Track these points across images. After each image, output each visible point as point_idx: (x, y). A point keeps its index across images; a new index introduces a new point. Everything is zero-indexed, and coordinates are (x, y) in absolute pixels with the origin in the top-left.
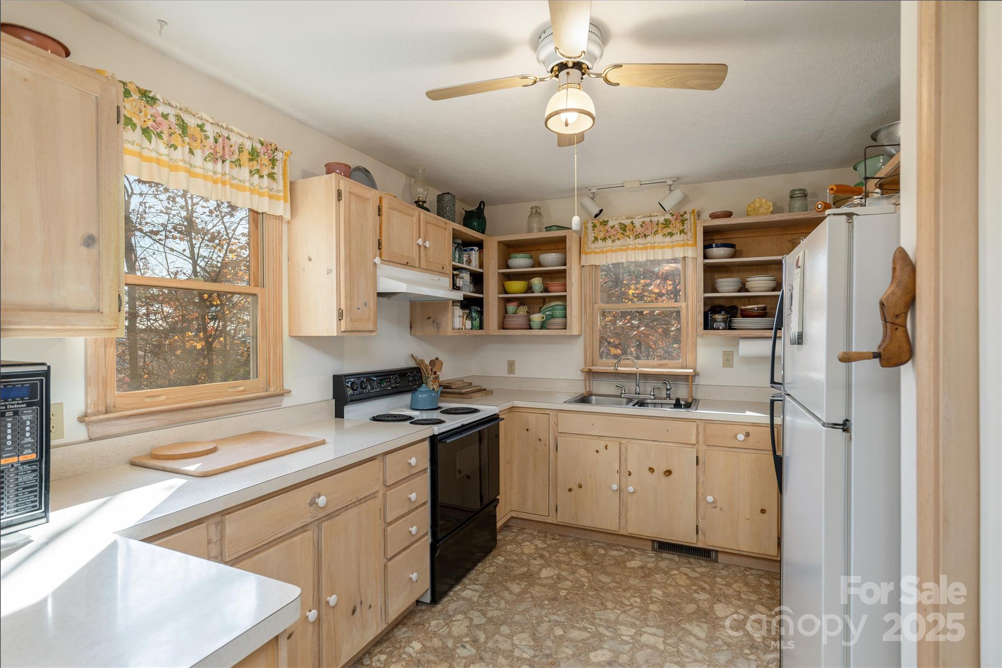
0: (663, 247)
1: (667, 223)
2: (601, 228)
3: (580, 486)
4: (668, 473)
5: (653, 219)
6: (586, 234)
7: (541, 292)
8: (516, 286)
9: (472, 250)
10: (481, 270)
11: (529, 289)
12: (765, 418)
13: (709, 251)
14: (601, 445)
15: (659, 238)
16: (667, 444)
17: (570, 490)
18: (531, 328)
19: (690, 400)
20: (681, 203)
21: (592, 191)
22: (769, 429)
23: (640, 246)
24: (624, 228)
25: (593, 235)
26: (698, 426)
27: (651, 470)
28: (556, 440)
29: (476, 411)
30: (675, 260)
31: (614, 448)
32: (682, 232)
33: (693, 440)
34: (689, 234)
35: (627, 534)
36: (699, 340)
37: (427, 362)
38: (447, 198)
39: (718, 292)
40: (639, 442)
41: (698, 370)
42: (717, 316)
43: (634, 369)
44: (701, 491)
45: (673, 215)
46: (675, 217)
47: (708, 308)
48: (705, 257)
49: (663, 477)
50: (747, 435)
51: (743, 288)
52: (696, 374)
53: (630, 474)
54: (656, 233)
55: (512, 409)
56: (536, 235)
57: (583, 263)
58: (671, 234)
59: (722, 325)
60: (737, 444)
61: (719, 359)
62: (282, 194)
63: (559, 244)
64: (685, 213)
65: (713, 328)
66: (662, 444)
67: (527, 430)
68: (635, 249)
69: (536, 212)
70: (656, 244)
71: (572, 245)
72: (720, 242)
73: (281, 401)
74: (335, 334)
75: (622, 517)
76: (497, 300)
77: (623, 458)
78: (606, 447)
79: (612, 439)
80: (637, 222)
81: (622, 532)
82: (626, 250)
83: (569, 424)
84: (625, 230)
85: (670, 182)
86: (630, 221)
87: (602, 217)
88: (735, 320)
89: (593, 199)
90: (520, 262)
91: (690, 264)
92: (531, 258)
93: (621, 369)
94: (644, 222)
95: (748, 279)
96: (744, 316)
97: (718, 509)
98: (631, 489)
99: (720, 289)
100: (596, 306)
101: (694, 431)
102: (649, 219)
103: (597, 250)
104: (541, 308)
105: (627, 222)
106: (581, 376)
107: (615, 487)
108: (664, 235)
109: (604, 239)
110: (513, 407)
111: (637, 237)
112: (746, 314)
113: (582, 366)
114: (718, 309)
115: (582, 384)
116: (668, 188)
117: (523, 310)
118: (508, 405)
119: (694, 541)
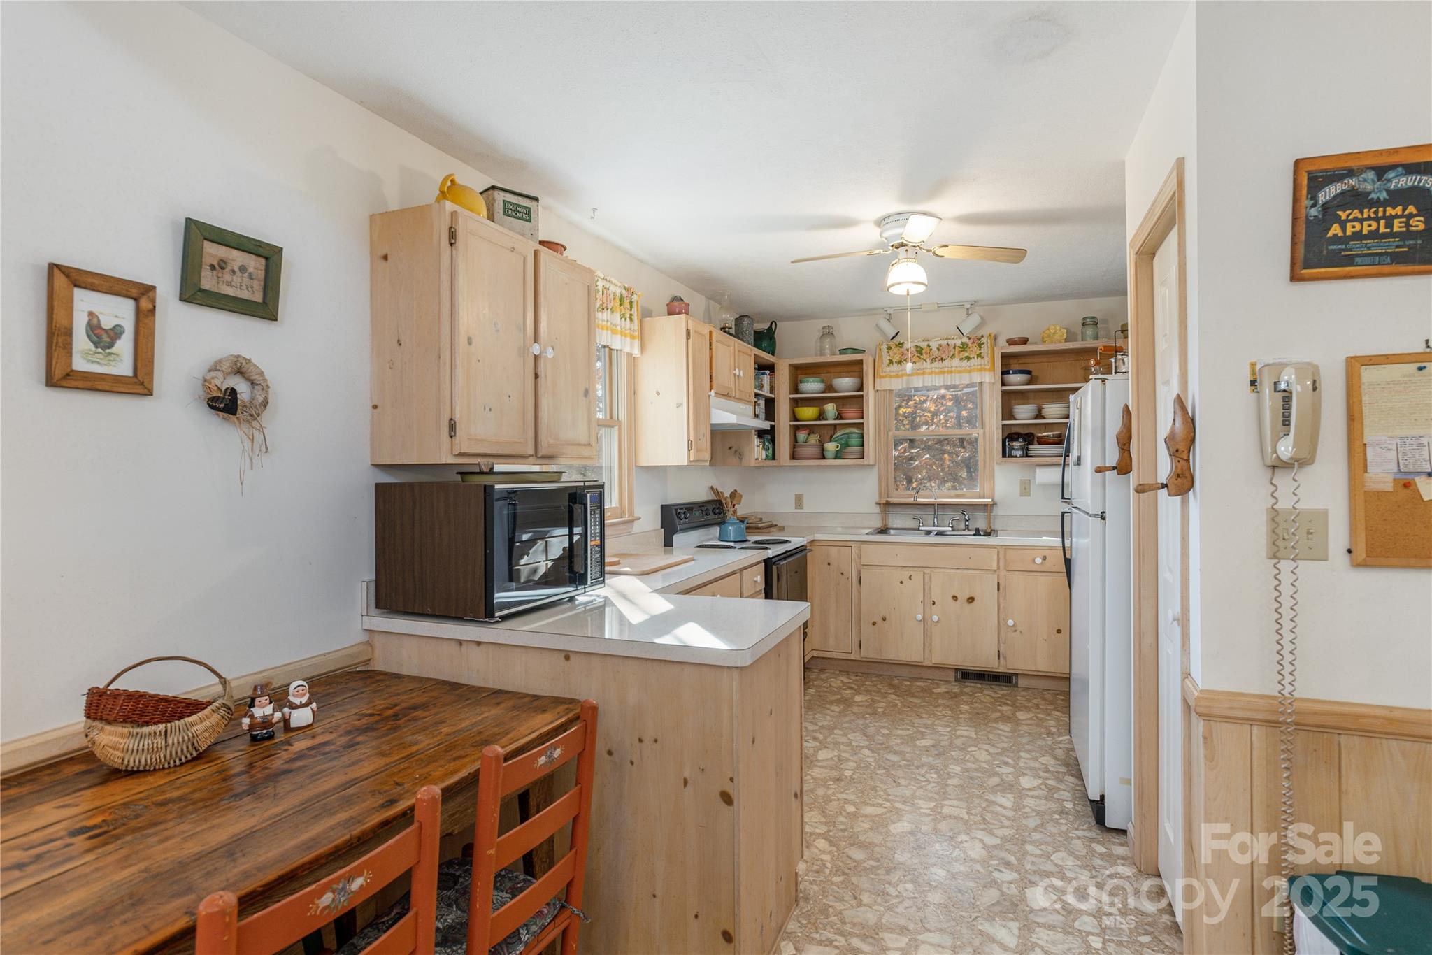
0: (960, 372)
1: (964, 347)
2: (896, 350)
3: (884, 619)
4: (971, 600)
5: (950, 342)
6: (881, 356)
7: (835, 419)
8: (808, 413)
9: (764, 374)
10: (773, 396)
11: (821, 416)
12: (1057, 542)
13: (1006, 376)
14: (904, 575)
15: (956, 362)
16: (970, 571)
17: (874, 624)
18: (824, 457)
19: (989, 531)
20: (979, 327)
21: (889, 312)
22: (1062, 552)
23: (937, 370)
24: (920, 351)
25: (888, 358)
26: (998, 552)
27: (955, 598)
28: (859, 573)
29: (786, 542)
30: (971, 385)
31: (917, 577)
32: (979, 355)
33: (994, 566)
34: (986, 359)
35: (931, 665)
36: (997, 468)
37: (727, 494)
38: (746, 321)
39: (1015, 419)
40: (943, 570)
41: (996, 500)
42: (1014, 443)
43: (933, 500)
44: (1002, 616)
45: (970, 339)
46: (972, 340)
47: (1006, 435)
48: (1003, 384)
49: (966, 604)
50: (1044, 558)
51: (1039, 415)
52: (994, 504)
53: (934, 604)
54: (953, 357)
55: (812, 542)
56: (828, 358)
57: (878, 388)
58: (968, 358)
59: (1019, 453)
60: (1035, 568)
61: (1017, 489)
62: (637, 334)
63: (855, 368)
64: (982, 336)
65: (1010, 456)
66: (965, 571)
67: (829, 564)
68: (931, 373)
69: (828, 333)
70: (953, 369)
71: (868, 368)
72: (1017, 367)
73: (632, 528)
74: (686, 463)
75: (926, 648)
76: (788, 427)
77: (927, 588)
78: (910, 578)
79: (915, 569)
80: (934, 345)
81: (927, 663)
82: (923, 374)
83: (873, 555)
84: (921, 354)
85: (968, 306)
86: (926, 343)
87: (898, 340)
88: (1031, 447)
89: (889, 320)
90: (812, 387)
91: (986, 388)
92: (823, 381)
93: (921, 500)
94: (940, 345)
95: (1044, 406)
96: (1040, 443)
97: (1018, 632)
98: (935, 618)
99: (1017, 416)
100: (890, 433)
101: (995, 557)
102: (946, 342)
103: (892, 374)
104: (832, 436)
105: (924, 345)
106: (877, 510)
107: (920, 617)
108: (961, 359)
109: (900, 362)
110: (814, 540)
111: (933, 360)
112: (1042, 441)
113: (877, 499)
114: (1015, 436)
115: (879, 517)
116: (965, 311)
117: (814, 440)
118: (811, 538)
119: (996, 665)
